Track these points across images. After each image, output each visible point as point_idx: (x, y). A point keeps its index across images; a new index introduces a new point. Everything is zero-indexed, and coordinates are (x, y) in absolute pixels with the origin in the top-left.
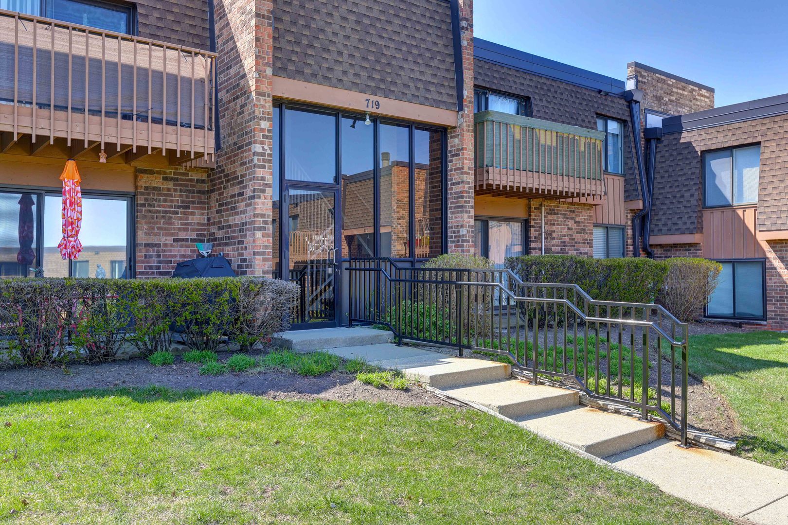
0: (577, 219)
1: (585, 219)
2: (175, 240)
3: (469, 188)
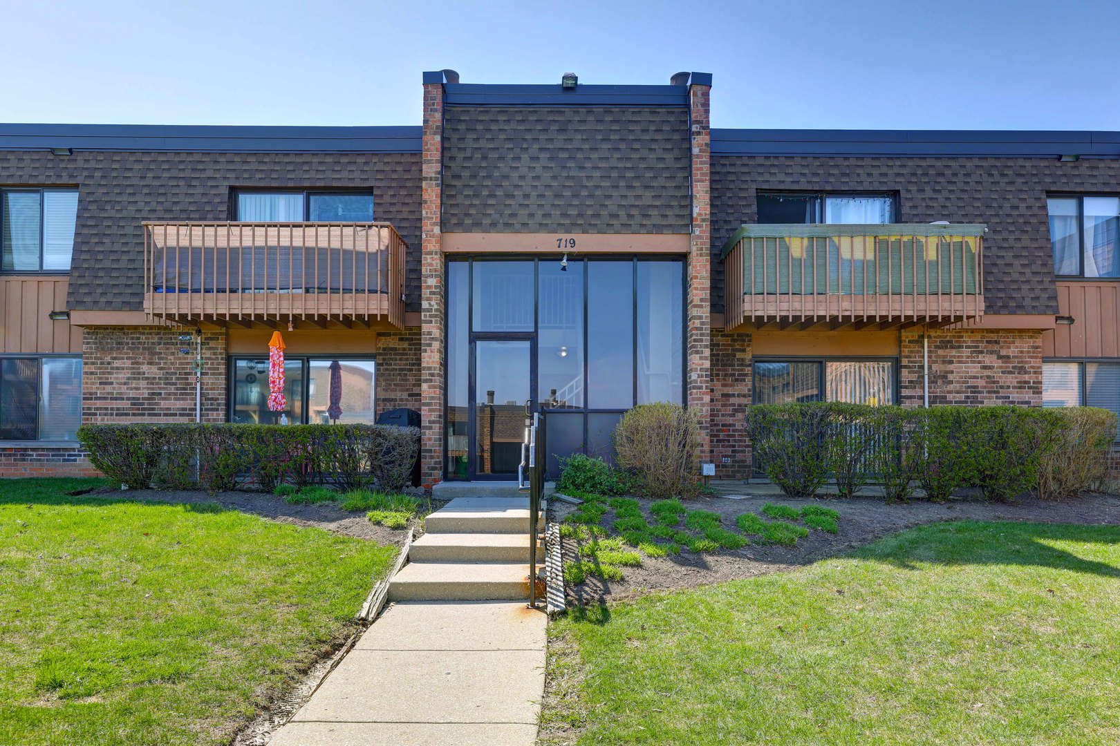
0: (1003, 352)
1: (1022, 352)
2: (410, 395)
3: (702, 323)
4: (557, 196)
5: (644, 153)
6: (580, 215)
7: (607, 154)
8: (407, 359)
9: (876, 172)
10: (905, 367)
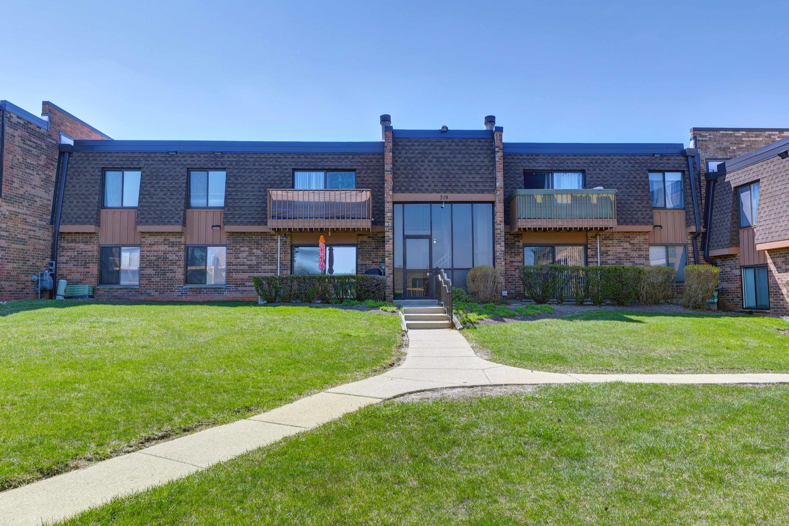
0: (632, 242)
1: (640, 241)
2: (372, 262)
3: (501, 232)
4: (440, 177)
5: (476, 159)
6: (450, 186)
7: (460, 160)
8: (371, 246)
9: (575, 162)
10: (590, 248)
